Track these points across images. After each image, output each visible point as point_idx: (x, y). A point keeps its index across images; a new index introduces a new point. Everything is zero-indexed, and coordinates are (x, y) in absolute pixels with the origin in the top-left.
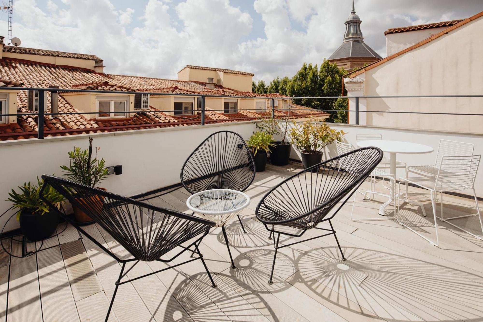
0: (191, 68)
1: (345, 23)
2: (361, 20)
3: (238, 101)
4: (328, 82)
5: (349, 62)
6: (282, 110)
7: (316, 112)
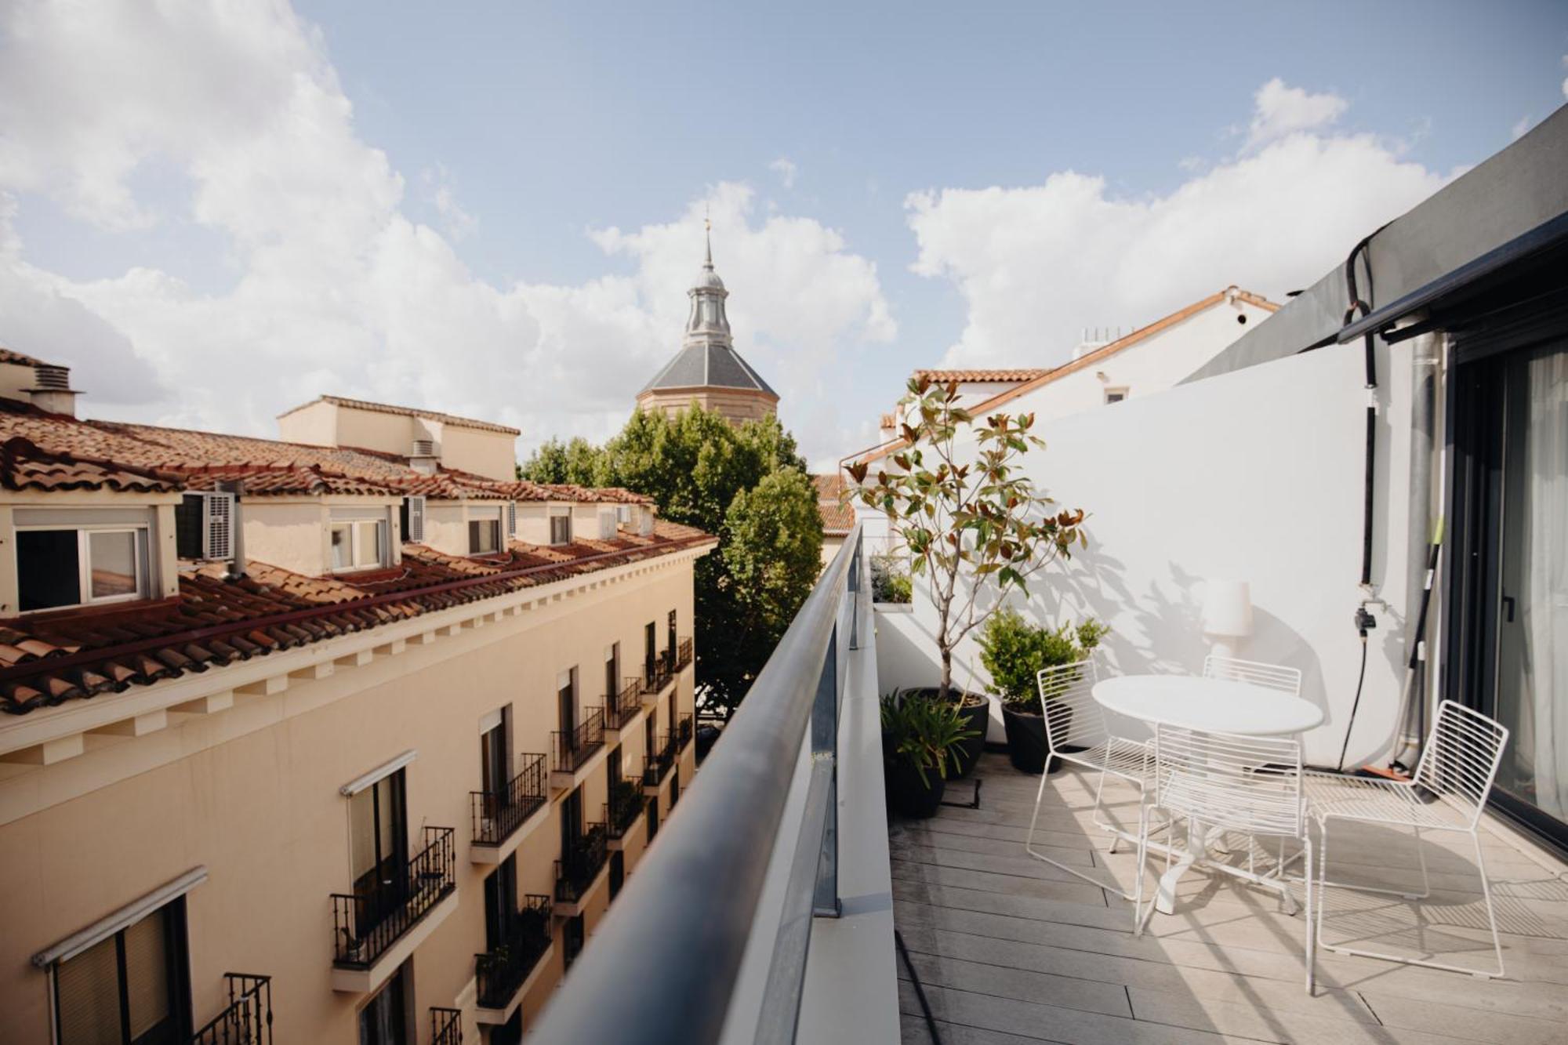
0: (341, 405)
1: (689, 293)
2: (727, 288)
3: (571, 512)
4: (707, 458)
5: (702, 400)
6: (640, 531)
7: (693, 532)
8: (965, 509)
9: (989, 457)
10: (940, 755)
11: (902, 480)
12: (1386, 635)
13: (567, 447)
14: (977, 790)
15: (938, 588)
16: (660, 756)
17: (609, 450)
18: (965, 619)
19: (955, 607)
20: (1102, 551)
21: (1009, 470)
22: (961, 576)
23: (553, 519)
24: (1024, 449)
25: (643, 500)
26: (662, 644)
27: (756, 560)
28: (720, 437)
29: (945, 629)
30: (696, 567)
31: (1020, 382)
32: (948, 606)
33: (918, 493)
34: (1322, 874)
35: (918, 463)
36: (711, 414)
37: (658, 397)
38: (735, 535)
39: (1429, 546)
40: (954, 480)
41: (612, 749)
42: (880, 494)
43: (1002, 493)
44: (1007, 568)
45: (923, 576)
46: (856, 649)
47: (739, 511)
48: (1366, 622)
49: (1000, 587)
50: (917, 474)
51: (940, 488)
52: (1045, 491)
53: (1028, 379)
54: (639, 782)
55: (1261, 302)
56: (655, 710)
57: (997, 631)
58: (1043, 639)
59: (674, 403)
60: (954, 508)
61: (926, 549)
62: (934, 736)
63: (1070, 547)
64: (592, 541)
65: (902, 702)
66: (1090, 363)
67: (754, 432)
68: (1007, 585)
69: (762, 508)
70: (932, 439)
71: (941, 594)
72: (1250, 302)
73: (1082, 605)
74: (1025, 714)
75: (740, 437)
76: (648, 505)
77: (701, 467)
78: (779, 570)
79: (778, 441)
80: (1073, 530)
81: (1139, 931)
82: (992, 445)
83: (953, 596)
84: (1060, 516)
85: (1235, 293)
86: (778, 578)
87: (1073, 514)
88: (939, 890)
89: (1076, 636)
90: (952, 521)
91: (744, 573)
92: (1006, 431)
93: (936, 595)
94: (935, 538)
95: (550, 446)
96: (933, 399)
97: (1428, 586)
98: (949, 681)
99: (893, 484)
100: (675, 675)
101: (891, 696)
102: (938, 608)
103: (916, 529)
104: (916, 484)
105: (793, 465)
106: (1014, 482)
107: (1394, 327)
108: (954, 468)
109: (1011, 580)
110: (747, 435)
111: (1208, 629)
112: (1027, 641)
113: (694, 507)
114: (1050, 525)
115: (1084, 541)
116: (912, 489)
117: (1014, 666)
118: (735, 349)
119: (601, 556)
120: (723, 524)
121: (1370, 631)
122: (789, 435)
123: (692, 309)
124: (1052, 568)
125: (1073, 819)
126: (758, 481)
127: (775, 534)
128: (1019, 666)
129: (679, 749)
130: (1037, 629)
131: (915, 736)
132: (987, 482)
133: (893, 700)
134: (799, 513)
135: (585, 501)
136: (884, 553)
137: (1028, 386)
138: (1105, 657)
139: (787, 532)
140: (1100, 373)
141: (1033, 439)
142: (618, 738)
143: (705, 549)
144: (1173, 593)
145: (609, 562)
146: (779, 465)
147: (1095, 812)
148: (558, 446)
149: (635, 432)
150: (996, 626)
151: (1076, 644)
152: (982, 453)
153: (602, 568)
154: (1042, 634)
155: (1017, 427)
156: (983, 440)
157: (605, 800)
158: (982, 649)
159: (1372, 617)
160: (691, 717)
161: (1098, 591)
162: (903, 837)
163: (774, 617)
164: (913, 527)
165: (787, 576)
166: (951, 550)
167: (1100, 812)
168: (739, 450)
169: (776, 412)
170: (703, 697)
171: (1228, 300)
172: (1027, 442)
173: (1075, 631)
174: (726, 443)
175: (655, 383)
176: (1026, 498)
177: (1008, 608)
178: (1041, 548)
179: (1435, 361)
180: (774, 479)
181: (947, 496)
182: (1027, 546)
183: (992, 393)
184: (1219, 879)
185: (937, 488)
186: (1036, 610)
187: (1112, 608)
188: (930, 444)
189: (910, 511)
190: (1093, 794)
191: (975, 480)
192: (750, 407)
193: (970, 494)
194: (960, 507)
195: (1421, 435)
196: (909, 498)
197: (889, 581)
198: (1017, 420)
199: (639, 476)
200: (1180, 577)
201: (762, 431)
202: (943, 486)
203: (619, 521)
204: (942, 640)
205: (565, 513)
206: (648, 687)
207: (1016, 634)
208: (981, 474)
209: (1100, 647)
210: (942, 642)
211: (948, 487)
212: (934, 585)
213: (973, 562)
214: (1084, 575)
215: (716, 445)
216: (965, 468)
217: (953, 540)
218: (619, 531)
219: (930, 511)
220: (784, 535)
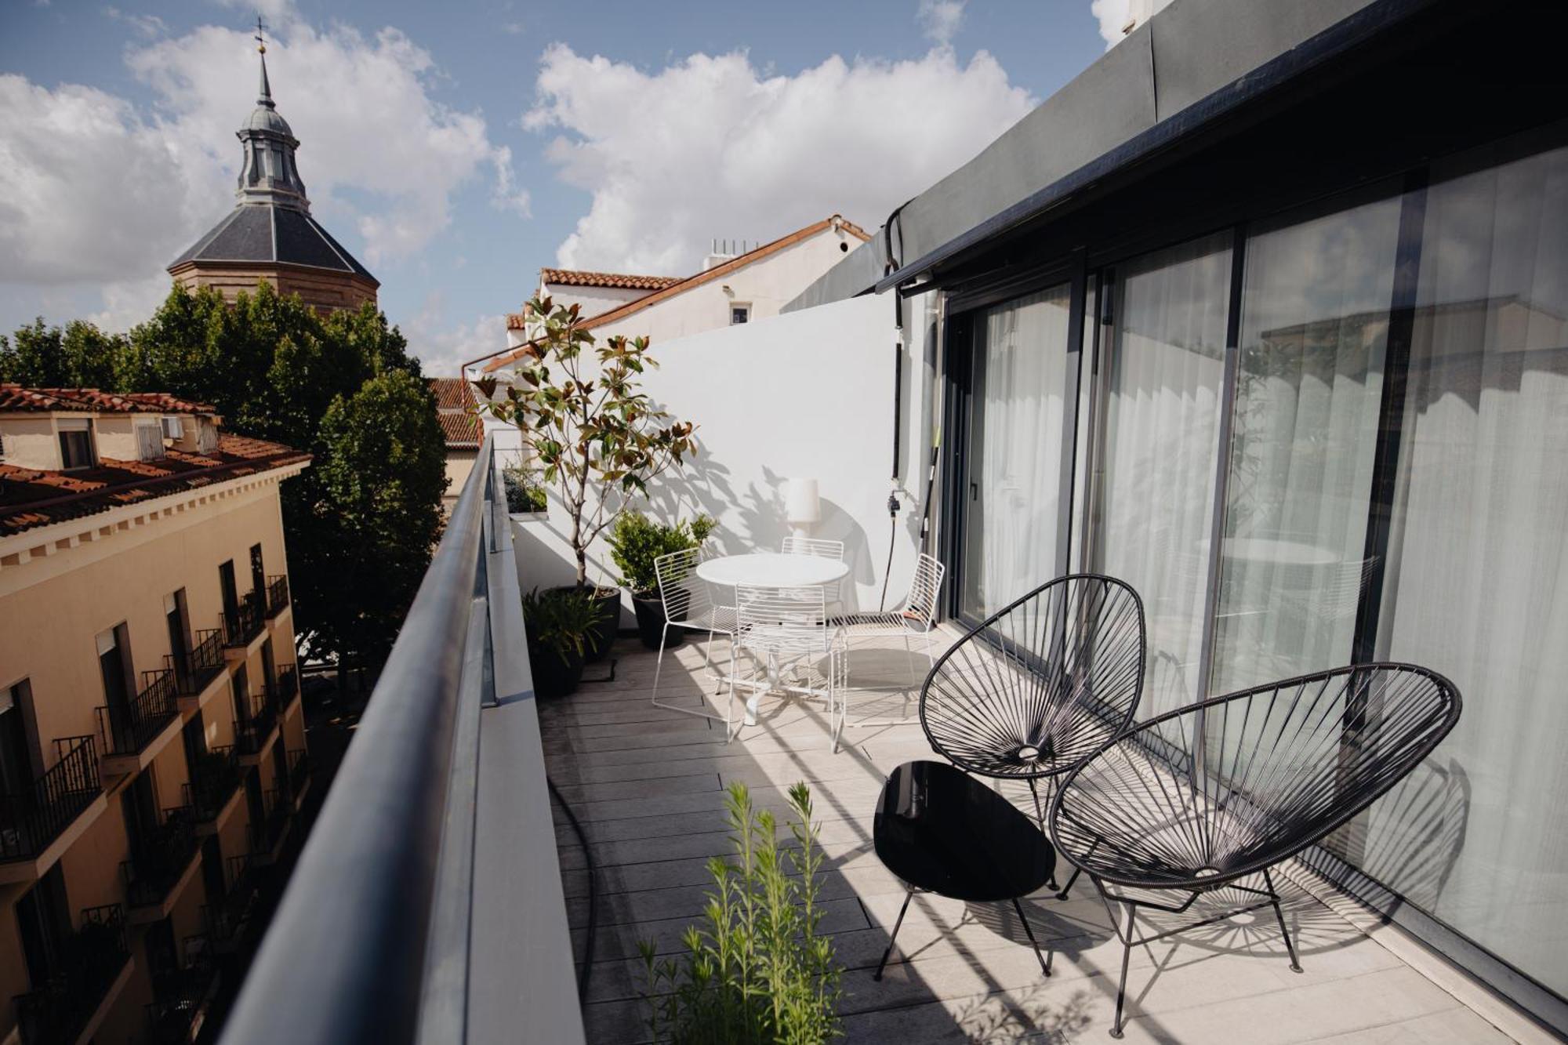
1: (240, 136)
3: (91, 426)
4: (287, 356)
5: (271, 279)
6: (199, 448)
7: (275, 449)
8: (591, 423)
9: (612, 375)
10: (578, 639)
11: (531, 396)
12: (908, 515)
13: (64, 335)
14: (612, 669)
15: (570, 495)
16: (257, 717)
17: (135, 341)
18: (596, 522)
19: (587, 511)
20: (711, 458)
21: (630, 387)
22: (590, 482)
23: (63, 436)
24: (640, 370)
25: (200, 409)
26: (244, 584)
27: (364, 480)
28: (303, 331)
29: (578, 531)
30: (282, 490)
31: (652, 290)
32: (579, 511)
33: (547, 406)
34: (845, 684)
35: (545, 379)
36: (288, 301)
37: (203, 273)
38: (335, 451)
39: (932, 448)
40: (581, 396)
41: (190, 716)
42: (510, 408)
43: (622, 408)
44: (630, 474)
45: (554, 484)
46: (496, 552)
47: (337, 421)
48: (895, 506)
49: (624, 491)
50: (545, 390)
51: (566, 404)
52: (663, 406)
53: (660, 288)
54: (231, 752)
55: (859, 233)
56: (244, 665)
57: (625, 531)
58: (664, 533)
59: (229, 281)
60: (581, 421)
61: (556, 459)
62: (571, 622)
63: (683, 455)
64: (128, 462)
65: (542, 599)
66: (717, 276)
67: (349, 323)
68: (631, 489)
69: (368, 418)
70: (558, 356)
71: (573, 501)
72: (850, 232)
73: (696, 505)
74: (651, 600)
75: (331, 331)
76: (208, 415)
77: (278, 367)
78: (394, 490)
79: (381, 338)
80: (684, 440)
81: (731, 740)
82: (613, 363)
83: (584, 501)
84: (674, 428)
85: (839, 221)
86: (392, 500)
87: (684, 427)
88: (581, 743)
89: (691, 530)
90: (579, 433)
91: (349, 495)
92: (625, 353)
93: (568, 501)
94: (564, 449)
95: (33, 332)
96: (557, 320)
97: (931, 479)
98: (585, 578)
99: (522, 399)
100: (267, 623)
101: (531, 594)
102: (572, 513)
103: (547, 441)
104: (544, 399)
105: (403, 367)
106: (633, 398)
107: (915, 282)
108: (579, 384)
109: (634, 485)
110: (340, 328)
111: (791, 518)
112: (651, 538)
113: (274, 417)
114: (665, 437)
115: (694, 451)
116: (540, 404)
117: (640, 559)
118: (313, 217)
119: (147, 482)
120: (316, 438)
121: (897, 512)
122: (395, 330)
123: (246, 158)
124: (670, 473)
125: (690, 677)
126: (361, 386)
127: (387, 448)
128: (645, 560)
129: (281, 707)
130: (659, 528)
131: (555, 626)
132: (610, 397)
133: (533, 598)
134: (416, 423)
135: (112, 410)
136: (518, 466)
137: (660, 296)
138: (716, 548)
139: (401, 446)
140: (727, 287)
141: (648, 360)
142: (197, 702)
143: (294, 469)
144: (766, 492)
145: (158, 489)
146: (385, 367)
147: (705, 670)
148: (48, 331)
149: (176, 318)
150: (623, 526)
151: (691, 537)
152: (605, 371)
153: (151, 497)
154: (665, 530)
155: (635, 349)
156: (604, 360)
157: (185, 779)
158: (613, 548)
159: (898, 502)
160: (293, 669)
161: (708, 493)
162: (549, 712)
163: (392, 544)
164: (544, 440)
165: (404, 497)
166: (580, 460)
167: (710, 669)
168: (330, 345)
169: (375, 301)
170: (307, 644)
171: (833, 227)
172: (643, 363)
173: (690, 526)
174: (313, 339)
175: (198, 253)
176: (644, 412)
177: (634, 510)
178: (659, 456)
179: (937, 311)
180: (379, 384)
181: (573, 411)
182: (648, 454)
183: (625, 300)
184: (790, 698)
185: (563, 403)
186: (660, 512)
187: (719, 507)
188: (556, 361)
189: (540, 425)
190: (704, 656)
191: (600, 396)
192: (340, 293)
193: (595, 409)
194: (586, 421)
195: (929, 367)
196: (538, 413)
197: (525, 494)
198: (634, 342)
199: (187, 376)
200: (771, 478)
201: (359, 324)
202: (570, 401)
203: (167, 436)
204: (576, 541)
205: (82, 427)
206: (230, 641)
207: (642, 532)
208: (604, 390)
209: (710, 538)
210: (576, 544)
211: (574, 402)
212: (565, 491)
213: (602, 471)
214: (698, 479)
215: (297, 339)
216: (591, 384)
217: (583, 450)
218: (167, 449)
219: (559, 423)
220: (398, 449)
